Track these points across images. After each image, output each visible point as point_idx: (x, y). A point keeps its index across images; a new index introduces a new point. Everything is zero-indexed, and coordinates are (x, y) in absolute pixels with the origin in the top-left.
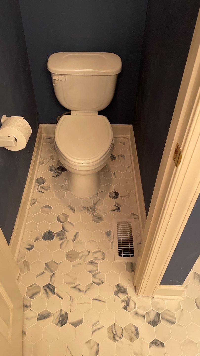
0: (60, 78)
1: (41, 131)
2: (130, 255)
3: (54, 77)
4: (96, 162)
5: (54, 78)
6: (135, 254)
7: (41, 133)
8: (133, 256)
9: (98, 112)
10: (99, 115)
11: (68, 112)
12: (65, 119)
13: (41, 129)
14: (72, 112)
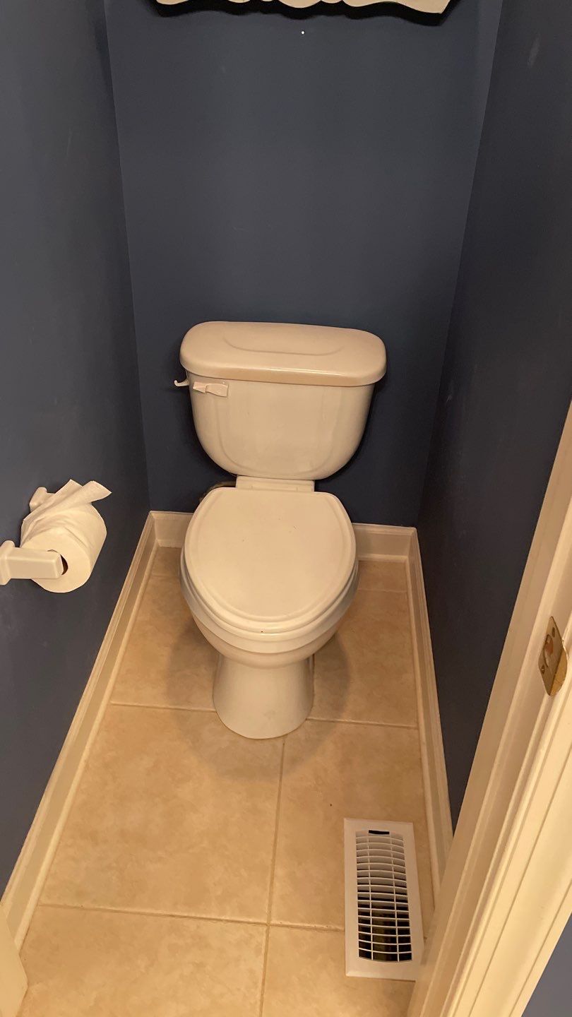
0: (212, 387)
1: (152, 531)
2: (398, 953)
3: (195, 383)
4: (302, 629)
5: (194, 388)
6: (413, 952)
7: (151, 536)
8: (408, 957)
9: (313, 483)
10: (315, 491)
11: (229, 479)
12: (217, 498)
13: (153, 526)
14: (239, 481)
